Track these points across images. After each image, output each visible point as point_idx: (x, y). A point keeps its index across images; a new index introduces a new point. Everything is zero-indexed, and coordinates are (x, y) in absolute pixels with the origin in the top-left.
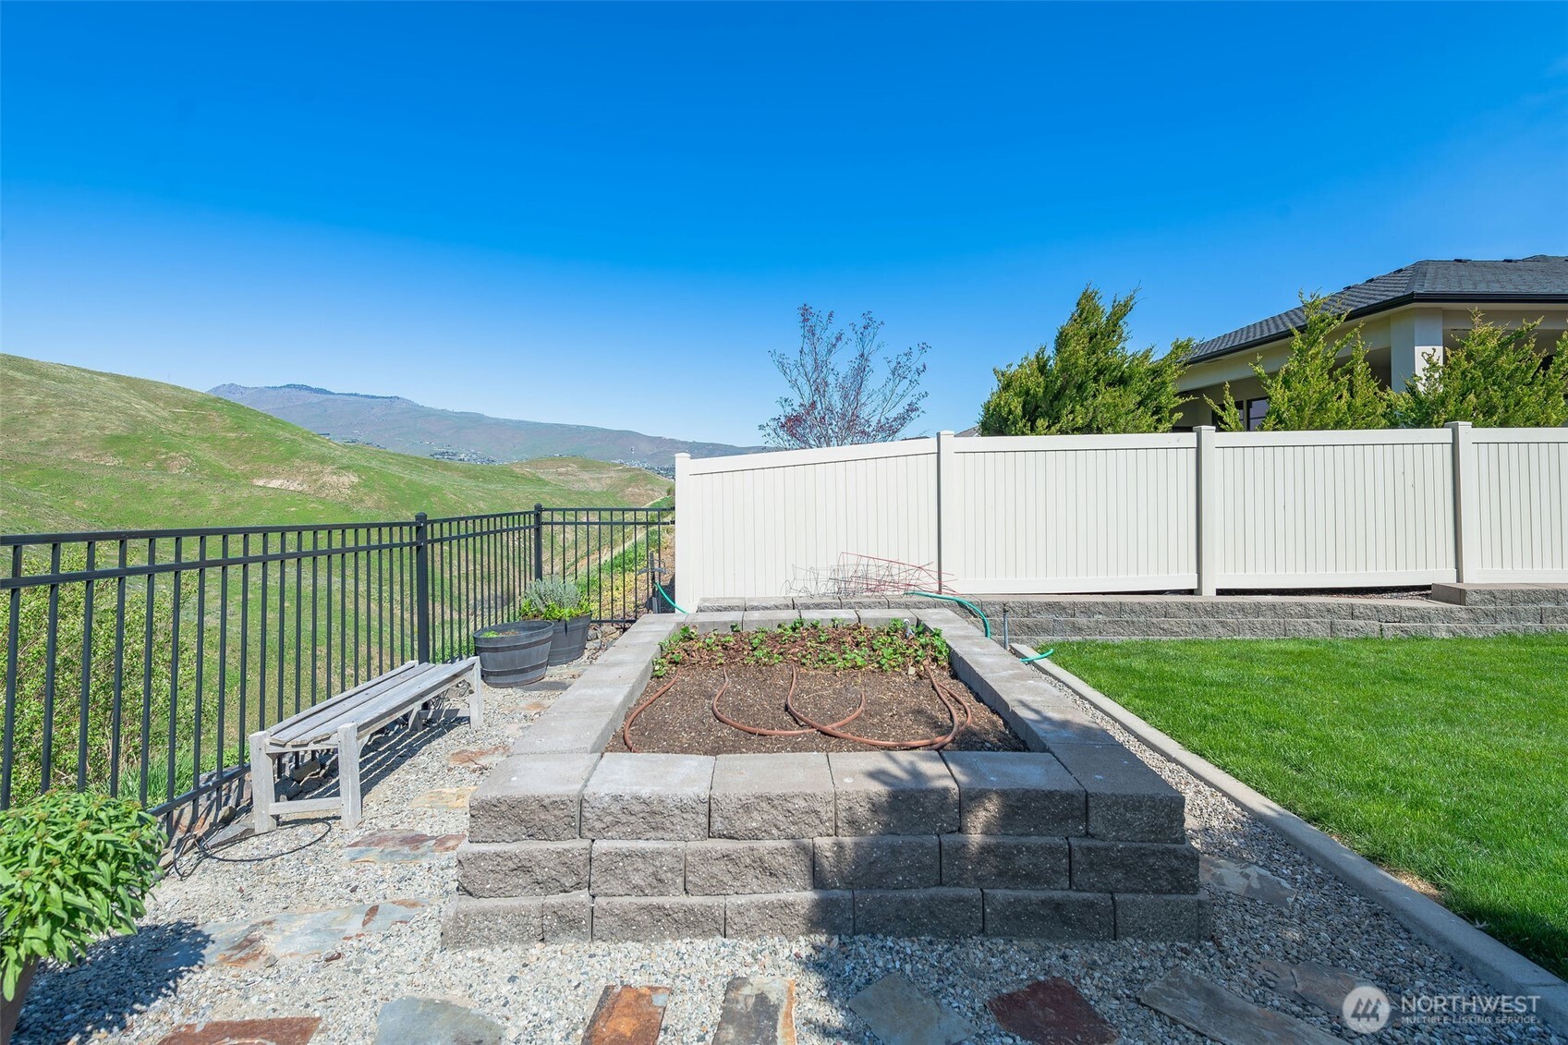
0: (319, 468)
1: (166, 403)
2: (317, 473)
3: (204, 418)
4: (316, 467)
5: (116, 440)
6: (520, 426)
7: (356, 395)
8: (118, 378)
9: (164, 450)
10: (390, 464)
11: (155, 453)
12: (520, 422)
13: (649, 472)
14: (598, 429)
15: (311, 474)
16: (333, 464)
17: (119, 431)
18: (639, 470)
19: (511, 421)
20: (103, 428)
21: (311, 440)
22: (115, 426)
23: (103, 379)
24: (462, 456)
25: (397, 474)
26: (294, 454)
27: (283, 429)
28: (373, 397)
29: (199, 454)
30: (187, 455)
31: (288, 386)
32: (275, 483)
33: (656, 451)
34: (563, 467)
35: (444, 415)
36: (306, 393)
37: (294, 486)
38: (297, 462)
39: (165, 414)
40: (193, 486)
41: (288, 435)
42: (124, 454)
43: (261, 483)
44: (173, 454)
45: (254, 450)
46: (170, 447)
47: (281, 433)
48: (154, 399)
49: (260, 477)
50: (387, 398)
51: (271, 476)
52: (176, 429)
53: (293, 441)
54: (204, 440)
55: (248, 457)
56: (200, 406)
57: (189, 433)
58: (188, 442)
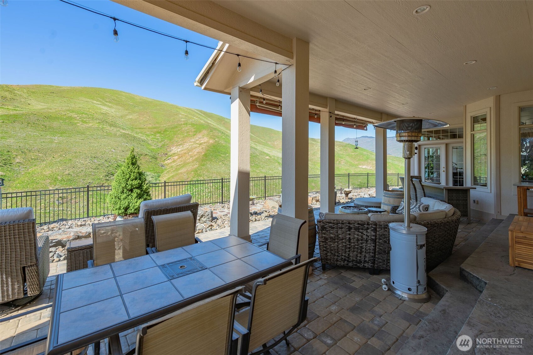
1: (339, 146)
9: (340, 158)
10: (394, 160)
11: (338, 159)
15: (373, 164)
21: (372, 154)
25: (397, 164)
27: (364, 151)
29: (347, 159)
30: (344, 160)
31: (362, 137)
32: (364, 167)
36: (367, 138)
37: (369, 168)
38: (369, 161)
39: (339, 149)
40: (348, 168)
41: (366, 153)
43: (361, 167)
44: (342, 159)
45: (358, 158)
46: (340, 157)
47: (364, 152)
49: (360, 165)
50: (392, 137)
51: (363, 165)
52: (342, 153)
53: (368, 155)
54: (348, 155)
55: (357, 160)
56: (345, 146)
57: (344, 154)
58: (344, 156)
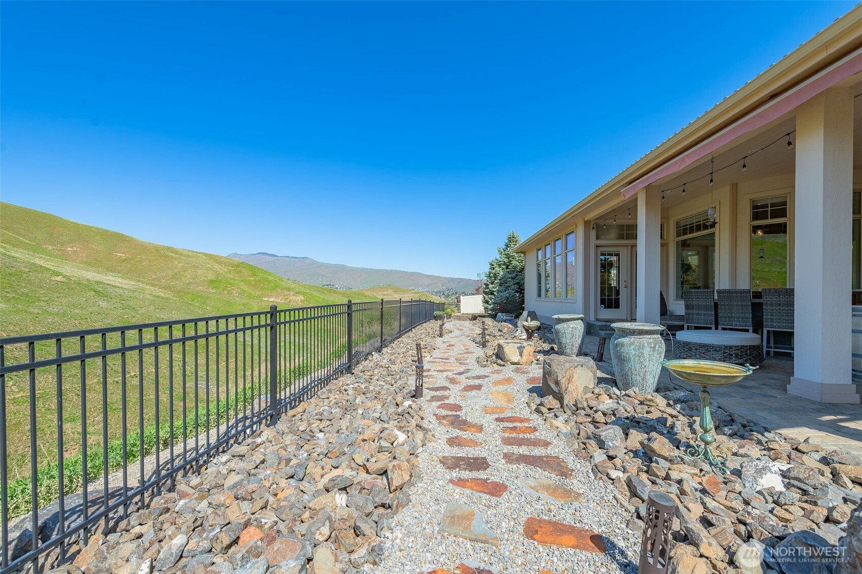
0: (288, 293)
1: (225, 265)
2: (287, 295)
3: (240, 271)
4: (287, 293)
5: (212, 281)
6: (363, 271)
7: (288, 257)
8: (205, 254)
9: (229, 286)
11: (226, 287)
12: (363, 268)
13: (428, 294)
14: (401, 272)
15: (285, 296)
16: (293, 291)
17: (213, 278)
18: (423, 292)
19: (359, 268)
20: (207, 277)
22: (211, 276)
23: (200, 255)
24: (337, 286)
26: (277, 287)
27: (270, 276)
28: (296, 258)
29: (241, 287)
30: (238, 288)
31: (259, 253)
32: (272, 300)
33: (431, 282)
34: (385, 291)
35: (327, 266)
36: (267, 256)
37: (279, 301)
38: (279, 291)
39: (226, 270)
40: (247, 301)
41: (273, 279)
42: (216, 288)
43: (266, 299)
44: (232, 287)
45: (261, 285)
46: (231, 284)
47: (270, 278)
48: (220, 263)
49: (265, 297)
50: (302, 258)
51: (269, 297)
52: (231, 277)
53: (276, 281)
54: (242, 281)
55: (259, 288)
56: (238, 266)
57: (236, 278)
58: (237, 282)
